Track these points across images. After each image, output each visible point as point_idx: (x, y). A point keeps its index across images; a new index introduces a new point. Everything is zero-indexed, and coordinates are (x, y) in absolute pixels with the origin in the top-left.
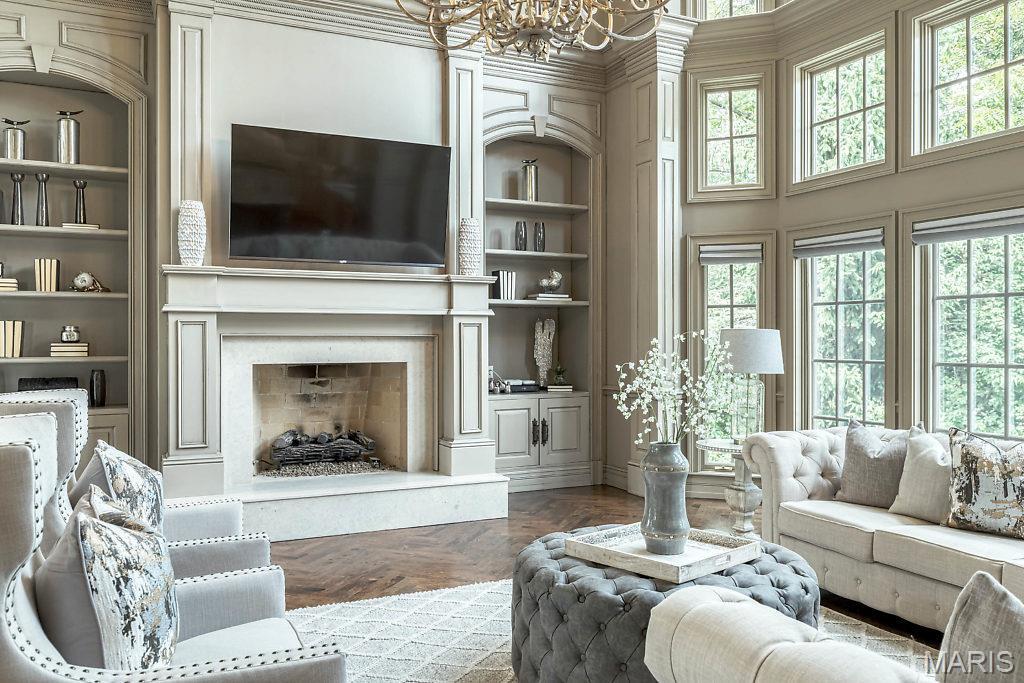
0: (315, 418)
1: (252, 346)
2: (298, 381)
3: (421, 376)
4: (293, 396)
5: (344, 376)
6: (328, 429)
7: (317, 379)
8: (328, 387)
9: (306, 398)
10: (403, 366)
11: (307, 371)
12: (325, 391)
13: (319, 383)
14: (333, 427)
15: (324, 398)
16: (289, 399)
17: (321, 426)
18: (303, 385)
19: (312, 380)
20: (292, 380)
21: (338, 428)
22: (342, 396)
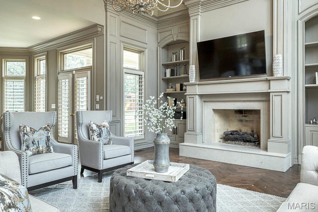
0: (245, 127)
1: (212, 104)
2: (238, 115)
3: (266, 115)
4: (237, 120)
5: (252, 114)
6: (249, 131)
7: (244, 115)
8: (248, 118)
9: (241, 121)
10: (259, 111)
11: (240, 112)
12: (247, 119)
13: (245, 116)
14: (251, 131)
15: (247, 121)
16: (236, 121)
17: (247, 130)
18: (240, 116)
19: (242, 115)
20: (236, 115)
21: (253, 131)
22: (253, 121)
